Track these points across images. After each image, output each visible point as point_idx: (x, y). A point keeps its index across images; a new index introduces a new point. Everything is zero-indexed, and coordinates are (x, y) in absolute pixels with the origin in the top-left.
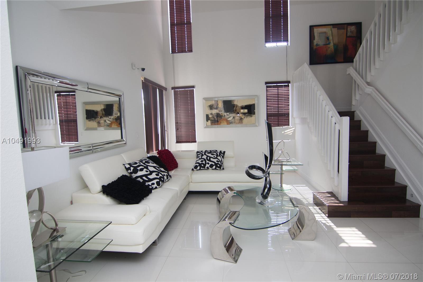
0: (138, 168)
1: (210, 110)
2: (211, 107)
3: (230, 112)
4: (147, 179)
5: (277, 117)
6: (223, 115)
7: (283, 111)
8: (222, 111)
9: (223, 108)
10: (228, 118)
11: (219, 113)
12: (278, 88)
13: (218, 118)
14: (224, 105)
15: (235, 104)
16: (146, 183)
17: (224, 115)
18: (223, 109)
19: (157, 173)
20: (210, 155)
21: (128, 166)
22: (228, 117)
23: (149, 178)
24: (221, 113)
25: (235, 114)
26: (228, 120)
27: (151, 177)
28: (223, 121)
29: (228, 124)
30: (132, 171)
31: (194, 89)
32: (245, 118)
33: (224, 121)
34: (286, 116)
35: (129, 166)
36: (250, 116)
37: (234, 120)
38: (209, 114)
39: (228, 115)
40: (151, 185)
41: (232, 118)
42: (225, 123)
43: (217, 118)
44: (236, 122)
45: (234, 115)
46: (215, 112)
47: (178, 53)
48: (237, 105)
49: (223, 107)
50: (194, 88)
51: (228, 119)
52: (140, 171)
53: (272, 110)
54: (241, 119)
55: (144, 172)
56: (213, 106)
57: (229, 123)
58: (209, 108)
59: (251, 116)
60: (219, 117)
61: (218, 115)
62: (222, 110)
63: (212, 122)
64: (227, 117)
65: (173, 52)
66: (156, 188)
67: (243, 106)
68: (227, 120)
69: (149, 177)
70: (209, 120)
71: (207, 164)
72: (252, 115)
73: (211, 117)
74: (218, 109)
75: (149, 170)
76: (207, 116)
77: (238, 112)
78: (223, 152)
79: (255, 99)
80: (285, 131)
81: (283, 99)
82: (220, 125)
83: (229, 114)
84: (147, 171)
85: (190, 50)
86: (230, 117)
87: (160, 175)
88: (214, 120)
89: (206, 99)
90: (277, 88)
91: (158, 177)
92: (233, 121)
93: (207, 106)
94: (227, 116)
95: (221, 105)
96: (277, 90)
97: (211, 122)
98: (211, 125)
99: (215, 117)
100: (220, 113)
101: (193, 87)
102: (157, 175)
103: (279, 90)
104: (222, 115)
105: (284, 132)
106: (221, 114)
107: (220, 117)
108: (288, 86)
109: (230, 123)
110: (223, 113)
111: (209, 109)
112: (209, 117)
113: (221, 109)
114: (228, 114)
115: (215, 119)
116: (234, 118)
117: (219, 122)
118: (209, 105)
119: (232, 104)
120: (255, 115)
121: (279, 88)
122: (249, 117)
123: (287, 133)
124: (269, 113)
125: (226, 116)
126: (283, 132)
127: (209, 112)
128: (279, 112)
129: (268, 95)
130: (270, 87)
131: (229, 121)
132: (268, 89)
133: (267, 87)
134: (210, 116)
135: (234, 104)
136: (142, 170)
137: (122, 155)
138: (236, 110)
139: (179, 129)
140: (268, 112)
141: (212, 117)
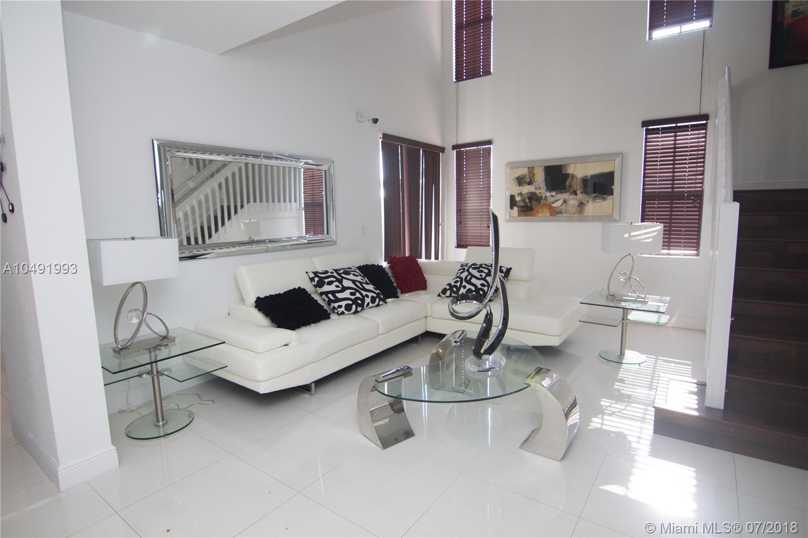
0: (325, 280)
1: (518, 187)
2: (520, 181)
3: (557, 191)
4: (333, 299)
5: (669, 201)
6: (544, 197)
7: (685, 188)
8: (541, 189)
9: (544, 182)
10: (554, 203)
11: (536, 193)
12: (675, 132)
13: (534, 203)
14: (545, 175)
15: (569, 174)
16: (332, 304)
17: (546, 197)
18: (544, 184)
19: (354, 291)
20: (475, 272)
21: (312, 275)
22: (553, 199)
23: (337, 297)
24: (540, 193)
25: (568, 194)
26: (552, 207)
27: (339, 295)
28: (542, 209)
29: (551, 215)
30: (316, 283)
31: (491, 146)
32: (590, 202)
33: (544, 208)
34: (692, 200)
35: (314, 276)
36: (601, 199)
37: (566, 206)
38: (516, 195)
39: (553, 196)
40: (336, 307)
41: (561, 202)
42: (547, 213)
43: (530, 202)
44: (569, 211)
45: (565, 196)
46: (527, 191)
47: (466, 79)
48: (573, 175)
49: (545, 179)
50: (491, 144)
51: (554, 205)
52: (327, 284)
53: (656, 185)
54: (581, 205)
55: (332, 288)
56: (525, 179)
57: (555, 213)
58: (516, 182)
59: (604, 199)
60: (534, 200)
61: (533, 197)
62: (541, 185)
63: (520, 210)
64: (550, 200)
65: (459, 79)
66: (343, 313)
67: (586, 177)
68: (550, 206)
69: (338, 295)
70: (515, 205)
71: (462, 288)
72: (606, 196)
73: (519, 201)
74: (534, 184)
75: (342, 285)
76: (512, 198)
77: (575, 189)
78: (504, 270)
79: (614, 160)
80: (632, 234)
81: (688, 158)
82: (535, 216)
83: (556, 194)
84: (337, 286)
85: (487, 72)
86: (557, 200)
87: (358, 295)
88: (523, 206)
89: (512, 165)
90: (673, 134)
91: (353, 297)
92: (563, 209)
93: (513, 179)
94: (551, 197)
95: (540, 176)
96: (673, 138)
97: (518, 210)
98: (518, 216)
99: (527, 201)
100: (538, 192)
101: (489, 142)
102: (352, 294)
103: (678, 138)
104: (542, 197)
105: (629, 235)
106: (538, 194)
107: (537, 201)
108: (704, 127)
109: (557, 213)
110: (543, 192)
111: (517, 184)
112: (516, 201)
113: (539, 184)
114: (554, 193)
115: (526, 204)
116: (565, 201)
117: (535, 211)
118: (517, 175)
119: (563, 173)
120: (612, 196)
121: (678, 134)
122: (598, 201)
123: (637, 238)
124: (650, 192)
125: (548, 199)
126: (626, 235)
127: (516, 190)
128: (675, 190)
129: (647, 152)
130: (656, 131)
131: (555, 210)
132: (648, 136)
133: (648, 132)
134: (518, 199)
135: (568, 172)
136: (330, 283)
137: (313, 258)
138: (570, 186)
139: (462, 223)
140: (646, 191)
141: (522, 200)
